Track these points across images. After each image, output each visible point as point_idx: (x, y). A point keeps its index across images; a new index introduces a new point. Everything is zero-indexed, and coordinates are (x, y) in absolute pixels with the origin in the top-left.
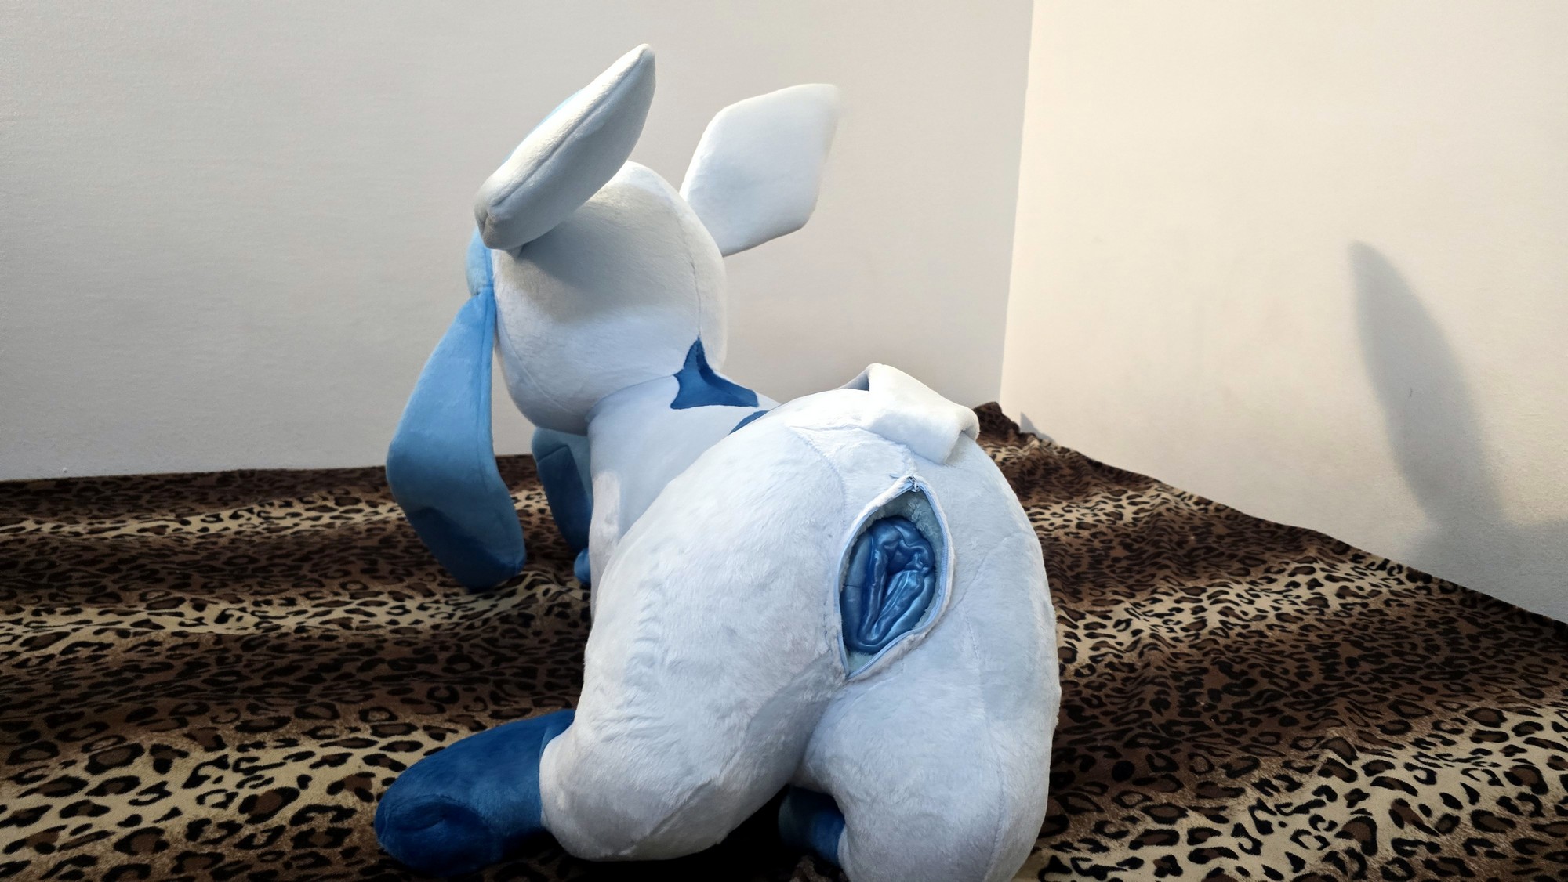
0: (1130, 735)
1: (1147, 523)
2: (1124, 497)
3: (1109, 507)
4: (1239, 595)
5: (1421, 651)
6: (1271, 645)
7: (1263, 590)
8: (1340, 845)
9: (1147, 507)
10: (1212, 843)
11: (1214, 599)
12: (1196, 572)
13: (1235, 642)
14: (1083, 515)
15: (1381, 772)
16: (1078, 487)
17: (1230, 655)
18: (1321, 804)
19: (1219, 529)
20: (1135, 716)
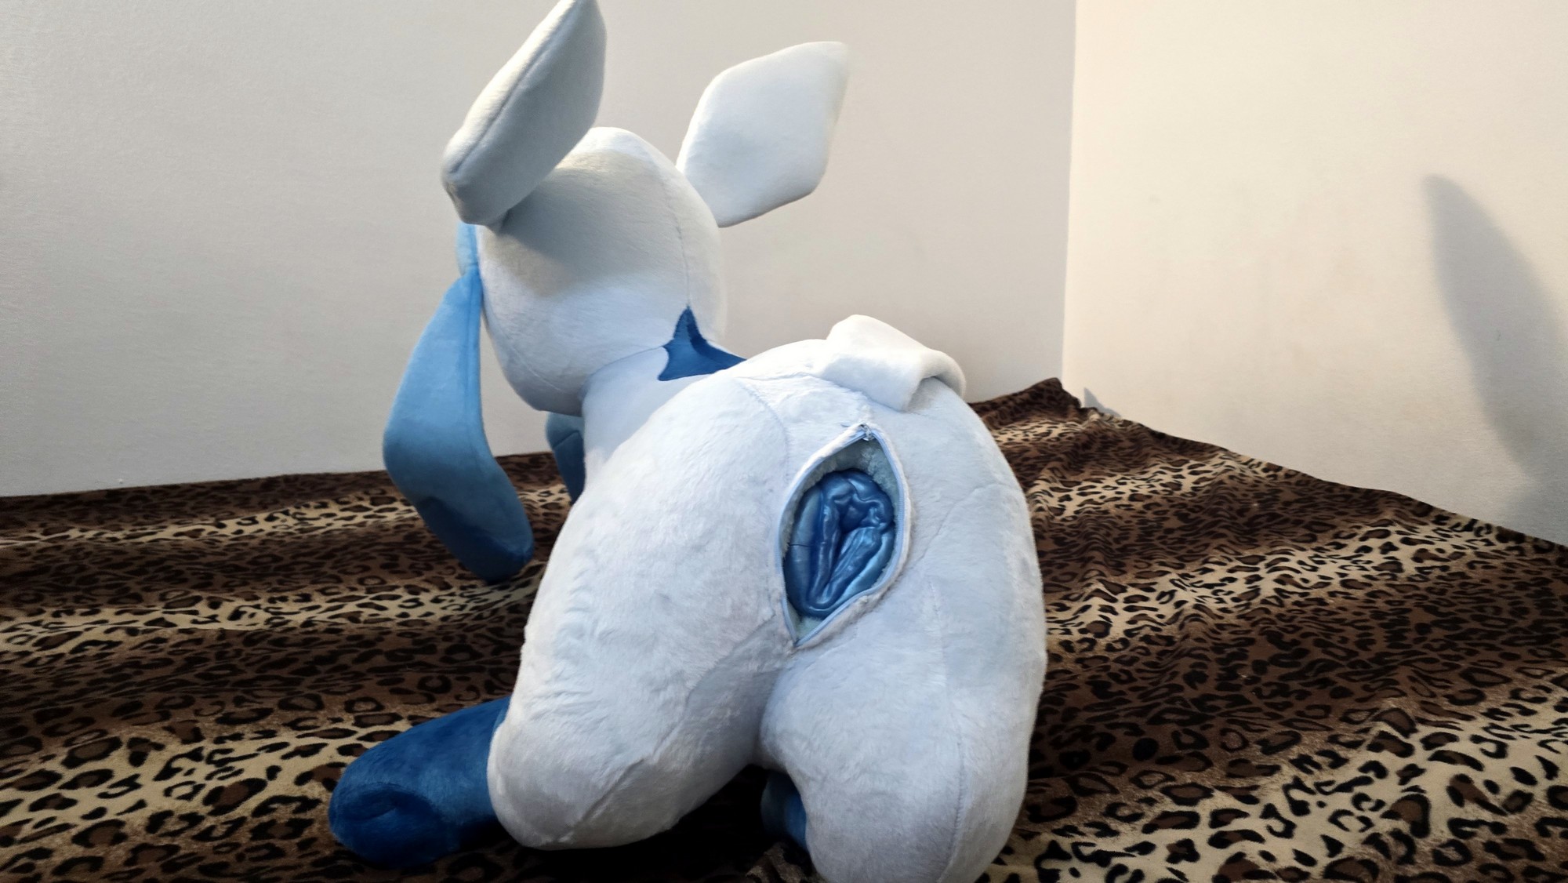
0: (1156, 710)
1: (1207, 492)
2: (1185, 467)
3: (1168, 478)
4: (1301, 563)
5: (1505, 615)
6: (1331, 613)
7: (1330, 557)
8: (1383, 826)
9: (1208, 475)
10: (1237, 825)
11: (1272, 567)
12: (1256, 541)
13: (1290, 611)
14: (1137, 487)
15: (1441, 745)
16: (1136, 459)
17: (1282, 624)
18: (1367, 781)
19: (1287, 495)
20: (1164, 690)
